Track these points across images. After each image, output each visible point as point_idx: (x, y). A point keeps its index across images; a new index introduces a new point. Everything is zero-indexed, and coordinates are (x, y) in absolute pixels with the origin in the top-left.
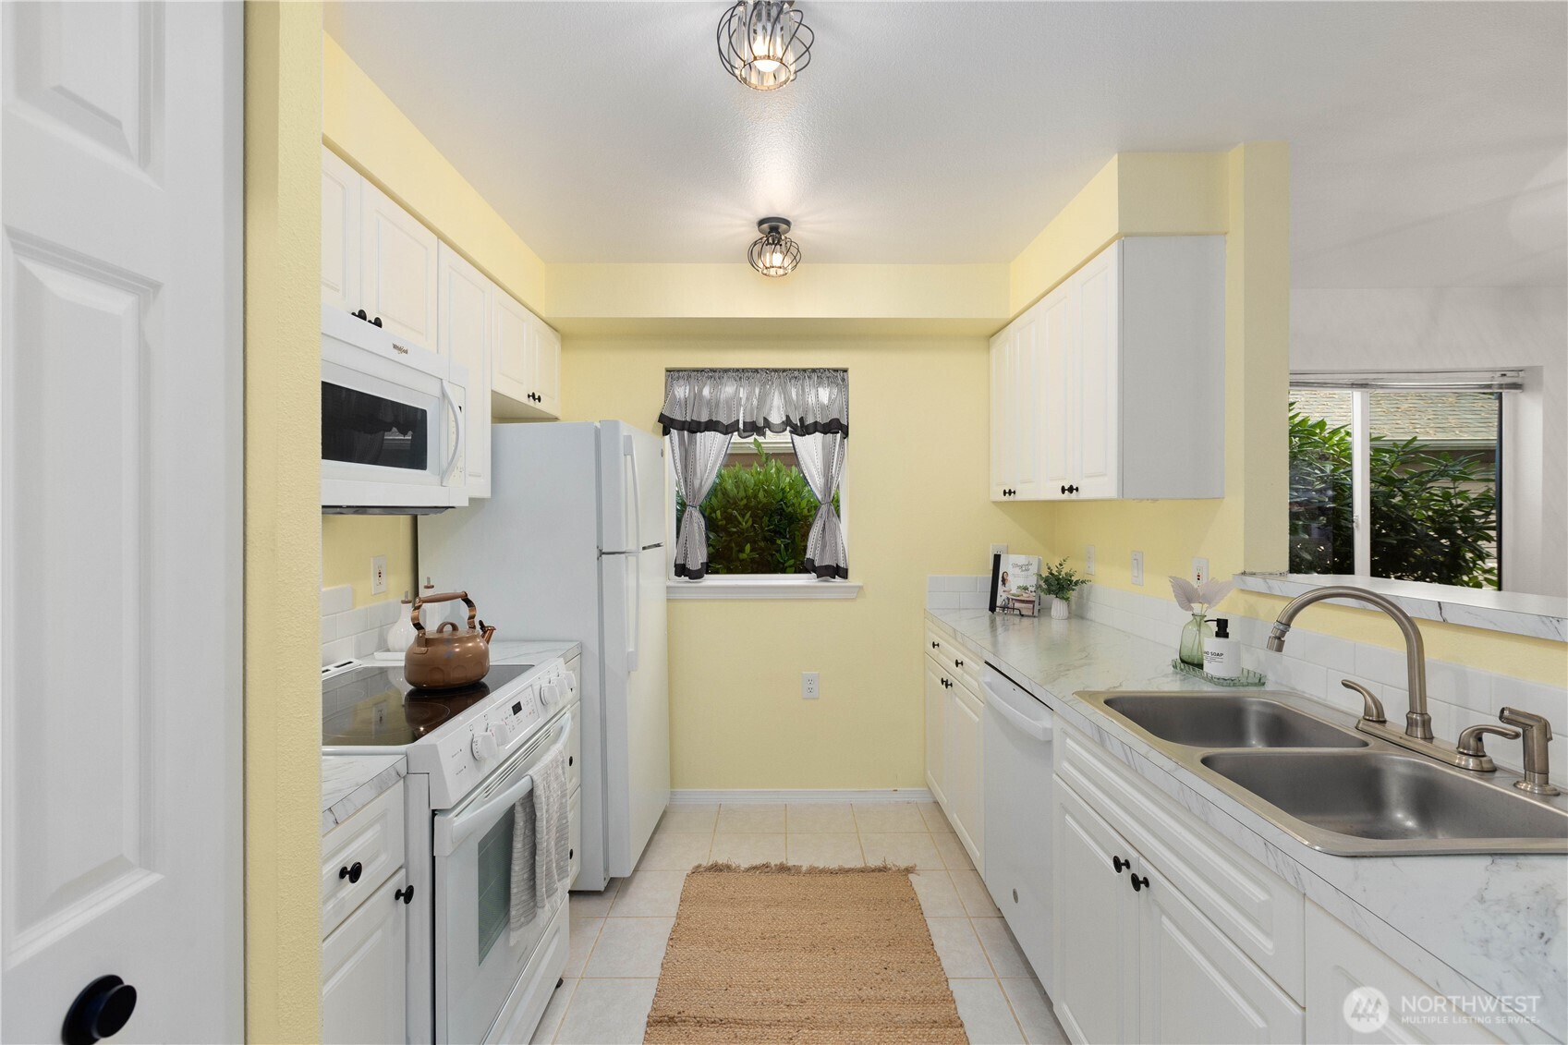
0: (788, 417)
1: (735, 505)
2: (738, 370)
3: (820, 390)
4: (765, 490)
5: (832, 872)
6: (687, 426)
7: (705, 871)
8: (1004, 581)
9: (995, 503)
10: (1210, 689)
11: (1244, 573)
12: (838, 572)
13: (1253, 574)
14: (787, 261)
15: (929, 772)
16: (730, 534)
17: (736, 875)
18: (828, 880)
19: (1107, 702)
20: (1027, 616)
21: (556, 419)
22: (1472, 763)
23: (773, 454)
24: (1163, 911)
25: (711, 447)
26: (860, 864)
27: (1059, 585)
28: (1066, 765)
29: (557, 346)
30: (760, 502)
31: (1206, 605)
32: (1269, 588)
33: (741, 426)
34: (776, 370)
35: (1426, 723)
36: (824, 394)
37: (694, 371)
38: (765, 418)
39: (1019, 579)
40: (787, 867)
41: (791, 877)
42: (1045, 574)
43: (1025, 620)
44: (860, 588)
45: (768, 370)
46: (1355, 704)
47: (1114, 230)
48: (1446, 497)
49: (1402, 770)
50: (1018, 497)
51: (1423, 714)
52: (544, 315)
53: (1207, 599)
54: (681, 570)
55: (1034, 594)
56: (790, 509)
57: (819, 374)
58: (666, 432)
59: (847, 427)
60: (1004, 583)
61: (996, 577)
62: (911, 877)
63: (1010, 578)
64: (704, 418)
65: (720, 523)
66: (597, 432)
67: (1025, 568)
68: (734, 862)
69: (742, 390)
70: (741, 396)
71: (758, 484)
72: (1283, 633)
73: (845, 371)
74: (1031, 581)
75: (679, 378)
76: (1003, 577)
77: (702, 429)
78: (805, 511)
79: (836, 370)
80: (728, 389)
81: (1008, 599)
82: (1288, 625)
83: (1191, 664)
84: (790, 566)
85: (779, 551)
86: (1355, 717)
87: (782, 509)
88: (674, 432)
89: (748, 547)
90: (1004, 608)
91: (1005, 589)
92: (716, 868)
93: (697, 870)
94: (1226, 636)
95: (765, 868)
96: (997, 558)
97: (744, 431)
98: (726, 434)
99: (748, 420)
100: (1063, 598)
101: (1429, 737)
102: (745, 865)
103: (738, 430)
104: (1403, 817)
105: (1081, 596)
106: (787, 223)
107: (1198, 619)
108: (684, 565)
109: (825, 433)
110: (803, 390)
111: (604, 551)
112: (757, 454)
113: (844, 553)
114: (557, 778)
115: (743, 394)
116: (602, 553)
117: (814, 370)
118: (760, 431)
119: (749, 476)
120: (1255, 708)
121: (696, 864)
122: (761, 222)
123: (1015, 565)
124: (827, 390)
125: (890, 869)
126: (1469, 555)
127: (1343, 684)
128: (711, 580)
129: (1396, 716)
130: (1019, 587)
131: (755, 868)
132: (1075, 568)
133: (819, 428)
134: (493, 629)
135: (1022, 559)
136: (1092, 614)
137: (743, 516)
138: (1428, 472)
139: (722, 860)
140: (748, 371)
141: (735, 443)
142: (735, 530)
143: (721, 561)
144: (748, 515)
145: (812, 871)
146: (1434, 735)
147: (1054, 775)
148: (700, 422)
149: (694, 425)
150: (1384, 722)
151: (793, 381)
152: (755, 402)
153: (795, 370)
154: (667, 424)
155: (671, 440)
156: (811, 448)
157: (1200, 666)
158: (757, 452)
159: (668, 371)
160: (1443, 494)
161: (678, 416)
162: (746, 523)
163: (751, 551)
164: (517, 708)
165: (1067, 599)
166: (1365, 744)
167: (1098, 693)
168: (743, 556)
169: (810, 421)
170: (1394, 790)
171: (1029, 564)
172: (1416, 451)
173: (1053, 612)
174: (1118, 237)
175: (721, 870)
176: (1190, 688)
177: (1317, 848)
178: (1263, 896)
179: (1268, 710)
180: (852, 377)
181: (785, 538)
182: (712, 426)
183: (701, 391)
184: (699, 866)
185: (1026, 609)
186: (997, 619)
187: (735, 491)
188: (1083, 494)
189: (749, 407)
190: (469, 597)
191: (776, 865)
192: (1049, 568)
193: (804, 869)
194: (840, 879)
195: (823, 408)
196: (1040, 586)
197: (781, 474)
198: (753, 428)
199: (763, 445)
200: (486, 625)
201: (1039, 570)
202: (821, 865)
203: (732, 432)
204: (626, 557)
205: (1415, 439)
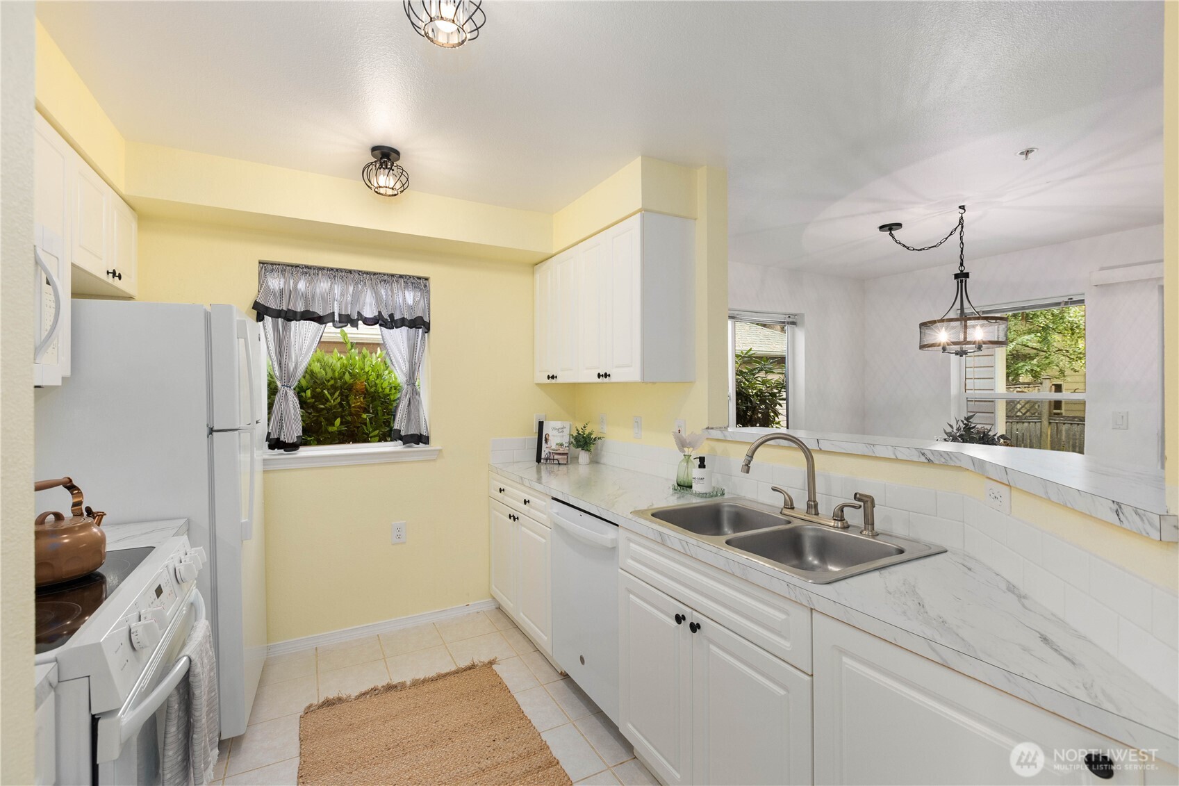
0: (380, 312)
1: (323, 385)
2: (332, 269)
3: (407, 292)
4: (349, 372)
5: (434, 680)
6: (283, 315)
7: (318, 708)
8: (546, 441)
9: (539, 385)
10: (698, 501)
11: (708, 428)
12: (421, 439)
13: (712, 428)
14: (398, 185)
15: (493, 586)
16: (320, 411)
17: (348, 704)
18: (432, 686)
19: (653, 515)
20: (563, 464)
21: (131, 298)
22: (840, 524)
23: (357, 343)
24: (711, 641)
25: (304, 334)
26: (454, 668)
27: (584, 442)
28: (630, 561)
29: (134, 225)
30: (346, 383)
31: (691, 449)
32: (725, 436)
33: (337, 318)
34: (367, 273)
35: (816, 506)
36: (410, 297)
37: (288, 266)
38: (358, 312)
39: (557, 437)
40: (393, 686)
41: (399, 693)
42: (575, 434)
43: (561, 467)
44: (440, 451)
45: (359, 272)
46: (779, 500)
47: (638, 205)
48: (764, 382)
49: (811, 533)
50: (559, 380)
51: (815, 501)
52: (123, 191)
53: (692, 445)
54: (275, 444)
55: (567, 448)
56: (374, 388)
57: (405, 280)
58: (260, 318)
59: (429, 324)
60: (546, 442)
61: (541, 438)
62: (494, 667)
63: (550, 438)
64: (300, 308)
65: (309, 401)
66: (208, 317)
67: (561, 430)
68: (344, 695)
69: (336, 286)
70: (336, 291)
71: (344, 366)
72: (750, 462)
73: (427, 279)
74: (565, 440)
75: (272, 271)
76: (545, 437)
77: (298, 318)
78: (387, 391)
79: (419, 278)
80: (323, 285)
81: (550, 453)
82: (752, 457)
83: (684, 486)
84: (375, 436)
85: (365, 424)
86: (778, 508)
87: (367, 390)
88: (268, 319)
89: (338, 422)
90: (547, 459)
91: (547, 446)
92: (328, 703)
93: (309, 710)
94: (704, 467)
95: (374, 691)
96: (541, 424)
97: (340, 322)
98: (321, 323)
99: (343, 313)
100: (587, 450)
101: (817, 514)
102: (355, 693)
103: (333, 321)
104: (812, 559)
105: (596, 449)
106: (398, 153)
107: (687, 457)
108: (278, 439)
109: (411, 328)
110: (392, 290)
111: (215, 428)
112: (343, 343)
113: (426, 424)
114: (207, 653)
115: (337, 289)
116: (211, 431)
117: (401, 276)
118: (354, 323)
119: (336, 360)
120: (726, 509)
121: (307, 704)
122: (374, 149)
123: (554, 429)
124: (412, 294)
125: (477, 666)
126: (772, 414)
127: (773, 489)
128: (304, 452)
129: (801, 504)
130: (557, 444)
131: (364, 694)
132: (593, 429)
133: (407, 323)
134: (104, 514)
135: (558, 424)
136: (604, 460)
137: (332, 395)
138: (757, 368)
139: (332, 695)
140: (342, 271)
141: (327, 333)
142: (322, 406)
143: (314, 433)
144: (337, 393)
145: (416, 683)
146: (819, 512)
147: (620, 570)
148: (296, 312)
149: (291, 314)
150: (793, 508)
151: (382, 283)
152: (349, 298)
153: (384, 274)
154: (261, 311)
155: (264, 327)
156: (398, 339)
157: (691, 487)
158: (342, 341)
159: (260, 263)
160: (763, 380)
161: (273, 304)
162: (334, 401)
163: (340, 425)
164: (159, 591)
165: (589, 451)
166: (789, 522)
167: (645, 510)
168: (331, 429)
169: (397, 317)
170: (808, 545)
171: (564, 428)
172: (750, 357)
173: (580, 460)
174: (640, 210)
175: (334, 704)
176: (686, 502)
177: (810, 581)
178: (783, 616)
179: (733, 510)
180: (433, 284)
181: (369, 412)
182: (308, 316)
183: (296, 285)
184: (311, 706)
185: (562, 459)
186: (542, 467)
187: (323, 373)
188: (613, 379)
189: (344, 302)
190: (75, 483)
191: (383, 687)
192: (577, 430)
193: (408, 683)
194: (440, 684)
195: (411, 308)
196: (572, 442)
197: (366, 360)
198: (347, 320)
199: (349, 335)
200: (94, 510)
201: (570, 432)
202: (421, 676)
203: (326, 323)
204: (239, 434)
205: (750, 350)
